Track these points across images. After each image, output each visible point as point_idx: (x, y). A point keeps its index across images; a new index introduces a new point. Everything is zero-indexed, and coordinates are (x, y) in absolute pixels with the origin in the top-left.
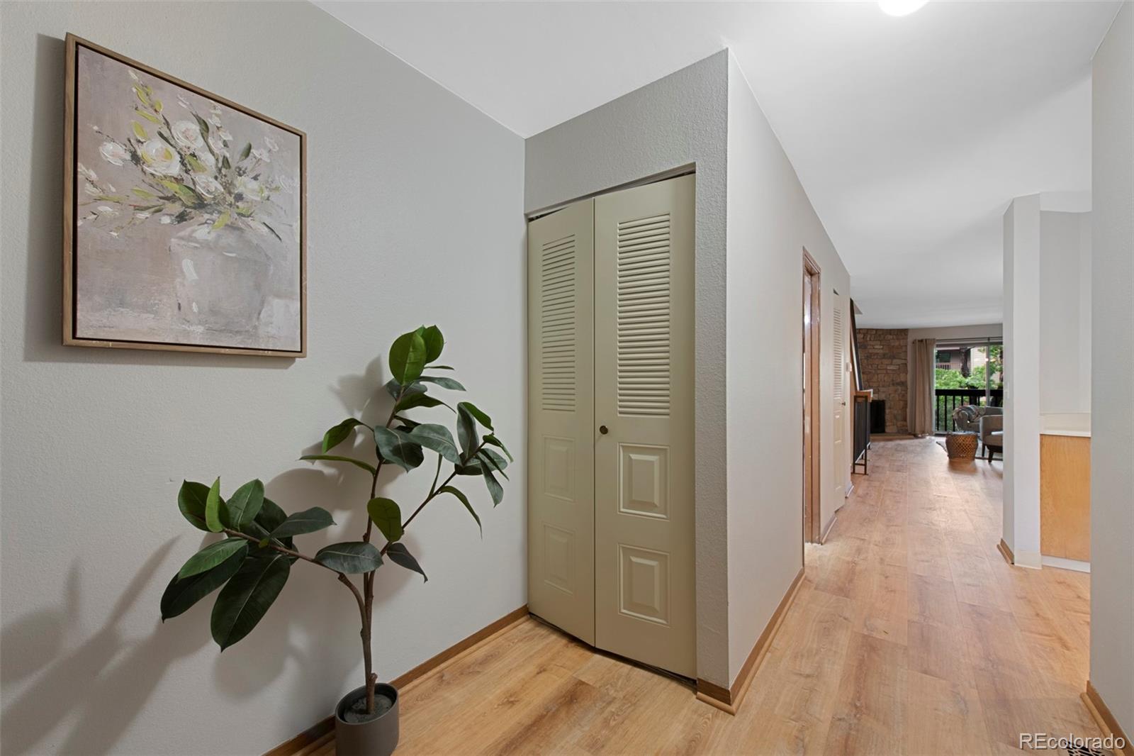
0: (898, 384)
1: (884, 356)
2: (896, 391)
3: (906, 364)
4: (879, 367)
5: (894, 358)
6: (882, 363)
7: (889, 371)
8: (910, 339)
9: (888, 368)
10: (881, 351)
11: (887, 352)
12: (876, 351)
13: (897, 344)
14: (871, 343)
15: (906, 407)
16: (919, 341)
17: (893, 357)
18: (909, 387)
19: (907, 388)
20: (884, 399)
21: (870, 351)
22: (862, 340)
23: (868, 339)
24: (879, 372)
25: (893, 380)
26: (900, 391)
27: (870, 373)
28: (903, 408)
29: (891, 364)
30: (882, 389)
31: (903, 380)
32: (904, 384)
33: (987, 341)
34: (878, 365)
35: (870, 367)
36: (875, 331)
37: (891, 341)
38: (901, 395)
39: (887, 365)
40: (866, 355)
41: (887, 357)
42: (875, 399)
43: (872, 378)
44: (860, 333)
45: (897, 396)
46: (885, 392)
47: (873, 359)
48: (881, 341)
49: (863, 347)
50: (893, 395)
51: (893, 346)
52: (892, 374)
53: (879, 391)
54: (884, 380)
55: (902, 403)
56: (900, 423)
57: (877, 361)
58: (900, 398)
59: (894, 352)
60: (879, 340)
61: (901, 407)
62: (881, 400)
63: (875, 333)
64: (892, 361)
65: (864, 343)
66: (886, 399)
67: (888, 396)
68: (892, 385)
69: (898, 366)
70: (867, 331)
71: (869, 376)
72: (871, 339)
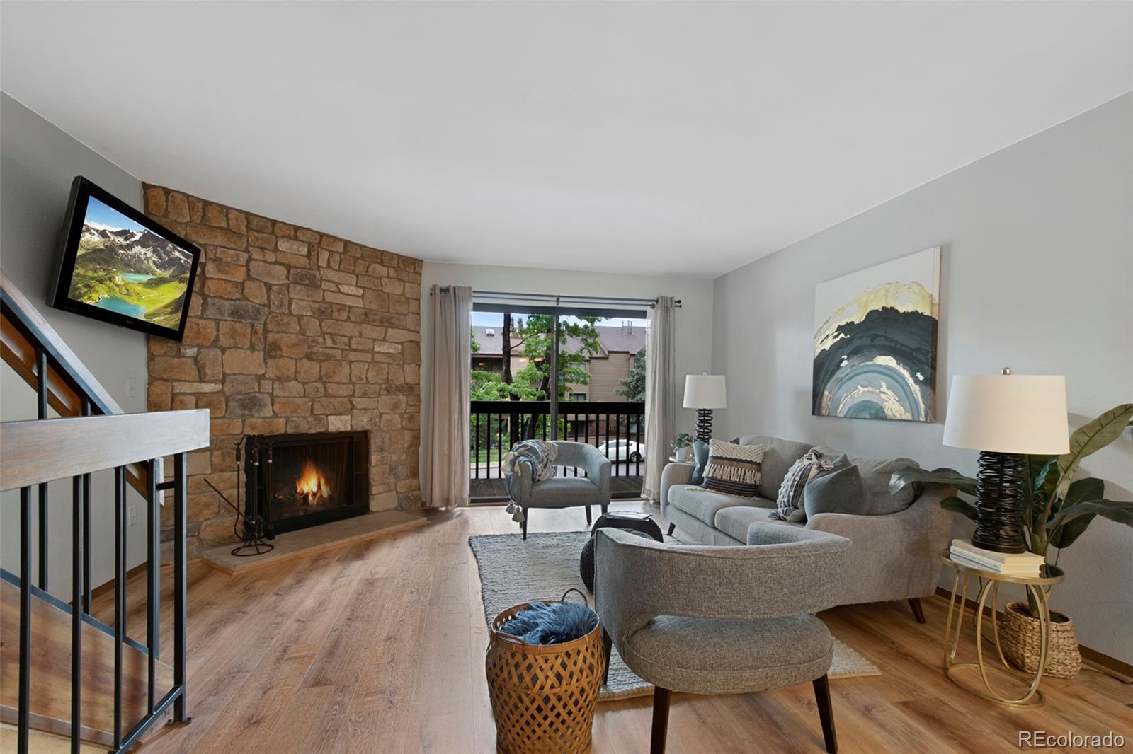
0: (400, 389)
1: (366, 317)
2: (395, 406)
3: (418, 343)
4: (354, 346)
5: (392, 325)
6: (361, 336)
7: (378, 358)
8: (428, 280)
9: (377, 349)
10: (359, 303)
11: (374, 306)
12: (349, 302)
13: (398, 290)
14: (330, 274)
15: (418, 446)
16: (442, 290)
17: (387, 323)
18: (423, 396)
19: (420, 401)
20: (366, 427)
21: (330, 297)
22: (304, 261)
23: (323, 262)
24: (353, 356)
25: (387, 381)
26: (403, 406)
27: (328, 358)
28: (410, 447)
29: (384, 340)
30: (360, 402)
31: (410, 379)
32: (411, 389)
34: (350, 338)
35: (329, 343)
36: (342, 244)
37: (384, 280)
38: (406, 416)
39: (374, 340)
40: (317, 305)
41: (374, 321)
42: (342, 429)
43: (334, 372)
44: (296, 238)
45: (397, 418)
46: (365, 409)
47: (337, 320)
48: (360, 277)
49: (307, 282)
50: (388, 417)
51: (388, 295)
52: (385, 365)
53: (353, 407)
54: (367, 379)
55: (408, 436)
56: (401, 486)
57: (349, 329)
58: (404, 422)
59: (392, 311)
60: (353, 272)
61: (406, 446)
62: (359, 429)
63: (341, 251)
64: (386, 331)
65: (312, 272)
66: (370, 428)
67: (377, 420)
68: (385, 392)
69: (400, 346)
70: (320, 241)
71: (325, 365)
72: (332, 264)
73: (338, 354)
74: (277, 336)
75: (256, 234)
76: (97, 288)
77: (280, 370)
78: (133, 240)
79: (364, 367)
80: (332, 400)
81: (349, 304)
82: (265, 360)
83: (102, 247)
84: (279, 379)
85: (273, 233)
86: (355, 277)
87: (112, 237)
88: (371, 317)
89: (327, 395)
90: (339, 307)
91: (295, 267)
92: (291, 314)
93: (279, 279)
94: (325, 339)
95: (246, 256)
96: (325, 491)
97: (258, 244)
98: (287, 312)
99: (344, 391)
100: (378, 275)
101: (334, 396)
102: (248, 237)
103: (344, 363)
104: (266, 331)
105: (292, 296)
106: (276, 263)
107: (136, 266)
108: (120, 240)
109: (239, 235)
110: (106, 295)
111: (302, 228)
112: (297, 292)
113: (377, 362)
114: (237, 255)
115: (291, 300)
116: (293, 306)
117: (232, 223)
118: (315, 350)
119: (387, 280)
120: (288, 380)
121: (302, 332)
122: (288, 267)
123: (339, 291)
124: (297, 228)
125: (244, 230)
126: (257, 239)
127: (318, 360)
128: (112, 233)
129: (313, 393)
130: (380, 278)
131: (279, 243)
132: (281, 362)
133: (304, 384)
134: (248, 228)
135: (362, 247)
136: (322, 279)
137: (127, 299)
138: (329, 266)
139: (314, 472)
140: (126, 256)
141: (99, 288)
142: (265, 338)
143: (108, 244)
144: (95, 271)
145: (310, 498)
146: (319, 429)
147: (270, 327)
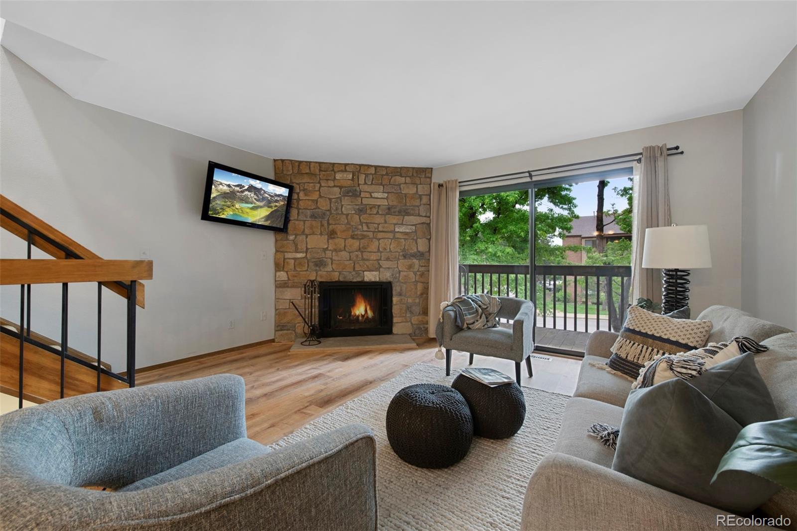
0: (413, 256)
1: (389, 210)
2: (410, 267)
3: (429, 224)
4: (380, 229)
5: (408, 214)
6: (386, 222)
7: (397, 235)
9: (397, 230)
10: (385, 203)
11: (395, 203)
12: (378, 202)
13: (412, 190)
14: (366, 188)
15: (428, 293)
16: (440, 185)
17: (405, 213)
18: (432, 260)
19: (430, 263)
20: (390, 279)
21: (365, 201)
22: (350, 183)
23: (362, 181)
24: (380, 235)
25: (405, 250)
26: (417, 267)
27: (364, 237)
28: (422, 294)
29: (402, 224)
30: (385, 264)
31: (422, 249)
32: (423, 256)
34: (379, 224)
35: (365, 228)
36: (374, 168)
37: (402, 186)
38: (418, 273)
39: (395, 224)
40: (357, 207)
41: (395, 212)
42: (373, 280)
43: (368, 245)
44: (346, 171)
45: (412, 275)
46: (389, 268)
47: (370, 214)
48: (385, 186)
49: (350, 194)
50: (405, 273)
51: (406, 195)
52: (403, 240)
53: (381, 267)
54: (390, 249)
55: (420, 287)
56: (415, 319)
57: (378, 219)
58: (417, 278)
59: (408, 205)
60: (381, 184)
61: (419, 293)
62: (384, 281)
63: (373, 172)
64: (404, 218)
65: (354, 188)
66: (392, 280)
67: (397, 275)
68: (403, 257)
69: (414, 227)
70: (359, 169)
71: (362, 241)
72: (367, 182)
73: (371, 234)
74: (334, 226)
75: (324, 173)
76: (226, 210)
77: (336, 245)
78: (244, 189)
79: (388, 242)
80: (366, 262)
81: (378, 204)
82: (328, 240)
83: (228, 191)
84: (335, 250)
85: (333, 170)
86: (382, 187)
87: (233, 187)
88: (393, 210)
89: (363, 259)
90: (371, 206)
91: (345, 187)
92: (342, 213)
93: (335, 195)
94: (362, 226)
95: (318, 185)
96: (370, 314)
97: (325, 178)
98: (340, 213)
99: (374, 257)
100: (397, 183)
101: (367, 260)
102: (320, 175)
103: (374, 240)
104: (329, 224)
105: (343, 203)
106: (335, 186)
107: (245, 200)
108: (238, 189)
109: (315, 175)
110: (231, 213)
111: (349, 164)
112: (346, 201)
113: (398, 238)
114: (314, 186)
115: (342, 206)
116: (343, 209)
117: (312, 169)
118: (356, 233)
119: (404, 185)
120: (341, 251)
121: (348, 223)
122: (341, 187)
123: (372, 197)
124: (346, 165)
125: (317, 171)
126: (324, 175)
127: (357, 239)
128: (233, 185)
129: (355, 258)
130: (399, 185)
131: (336, 175)
132: (336, 240)
133: (350, 253)
134: (320, 170)
135: (387, 167)
136: (361, 191)
137: (241, 214)
138: (365, 183)
139: (363, 302)
140: (241, 196)
141: (228, 209)
142: (328, 227)
143: (232, 190)
144: (225, 202)
145: (360, 318)
146: (359, 279)
147: (331, 222)
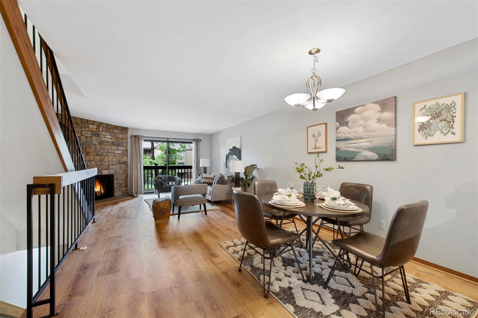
0: (122, 163)
1: (113, 144)
2: (121, 168)
3: (127, 150)
4: (109, 152)
5: (120, 146)
6: (111, 149)
7: (116, 155)
8: (130, 133)
9: (116, 152)
10: (111, 140)
11: (115, 141)
13: (121, 136)
14: (103, 133)
15: (127, 178)
16: (134, 136)
17: (118, 145)
18: (129, 165)
19: (128, 166)
20: (113, 173)
21: (103, 139)
22: (96, 130)
23: (101, 130)
24: (109, 154)
25: (119, 161)
26: (123, 168)
27: (102, 155)
28: (125, 179)
29: (118, 150)
30: (111, 167)
31: (125, 160)
32: (125, 163)
33: (167, 140)
34: (108, 150)
35: (102, 151)
36: (106, 125)
37: (117, 134)
38: (124, 170)
39: (115, 150)
40: (99, 141)
41: (115, 145)
42: (106, 174)
43: (104, 159)
44: (94, 124)
45: (121, 171)
46: (112, 169)
47: (105, 145)
48: (111, 133)
49: (97, 135)
50: (119, 171)
51: (119, 138)
52: (118, 157)
53: (109, 168)
54: (113, 160)
55: (125, 176)
56: (123, 189)
57: (108, 147)
58: (123, 172)
59: (120, 142)
60: (109, 132)
61: (124, 178)
62: (111, 174)
63: (105, 126)
64: (118, 147)
65: (98, 133)
66: (114, 173)
67: (116, 171)
68: (118, 164)
69: (122, 151)
70: (100, 124)
71: (101, 157)
72: (103, 130)
73: (105, 154)
74: (89, 150)
75: (83, 124)
77: (90, 159)
79: (112, 157)
80: (104, 166)
81: (108, 140)
82: (86, 156)
84: (89, 161)
85: (88, 123)
86: (109, 133)
88: (114, 144)
89: (102, 165)
90: (105, 141)
91: (94, 132)
92: (92, 144)
93: (89, 135)
94: (101, 150)
95: (81, 129)
96: (103, 191)
97: (84, 126)
98: (91, 143)
99: (107, 164)
100: (115, 132)
101: (104, 165)
102: (81, 124)
103: (107, 156)
104: (86, 148)
105: (93, 139)
106: (88, 131)
109: (79, 124)
111: (95, 121)
112: (94, 138)
113: (116, 156)
114: (79, 129)
115: (92, 140)
116: (93, 142)
117: (77, 121)
118: (99, 153)
119: (118, 134)
120: (92, 161)
121: (95, 149)
122: (92, 132)
123: (105, 137)
124: (94, 122)
125: (80, 123)
126: (84, 125)
127: (99, 156)
129: (98, 164)
130: (116, 133)
131: (89, 126)
132: (90, 156)
133: (96, 162)
134: (81, 122)
135: (111, 125)
136: (100, 134)
138: (102, 131)
139: (99, 185)
142: (86, 150)
145: (98, 193)
146: (101, 174)
147: (87, 147)
